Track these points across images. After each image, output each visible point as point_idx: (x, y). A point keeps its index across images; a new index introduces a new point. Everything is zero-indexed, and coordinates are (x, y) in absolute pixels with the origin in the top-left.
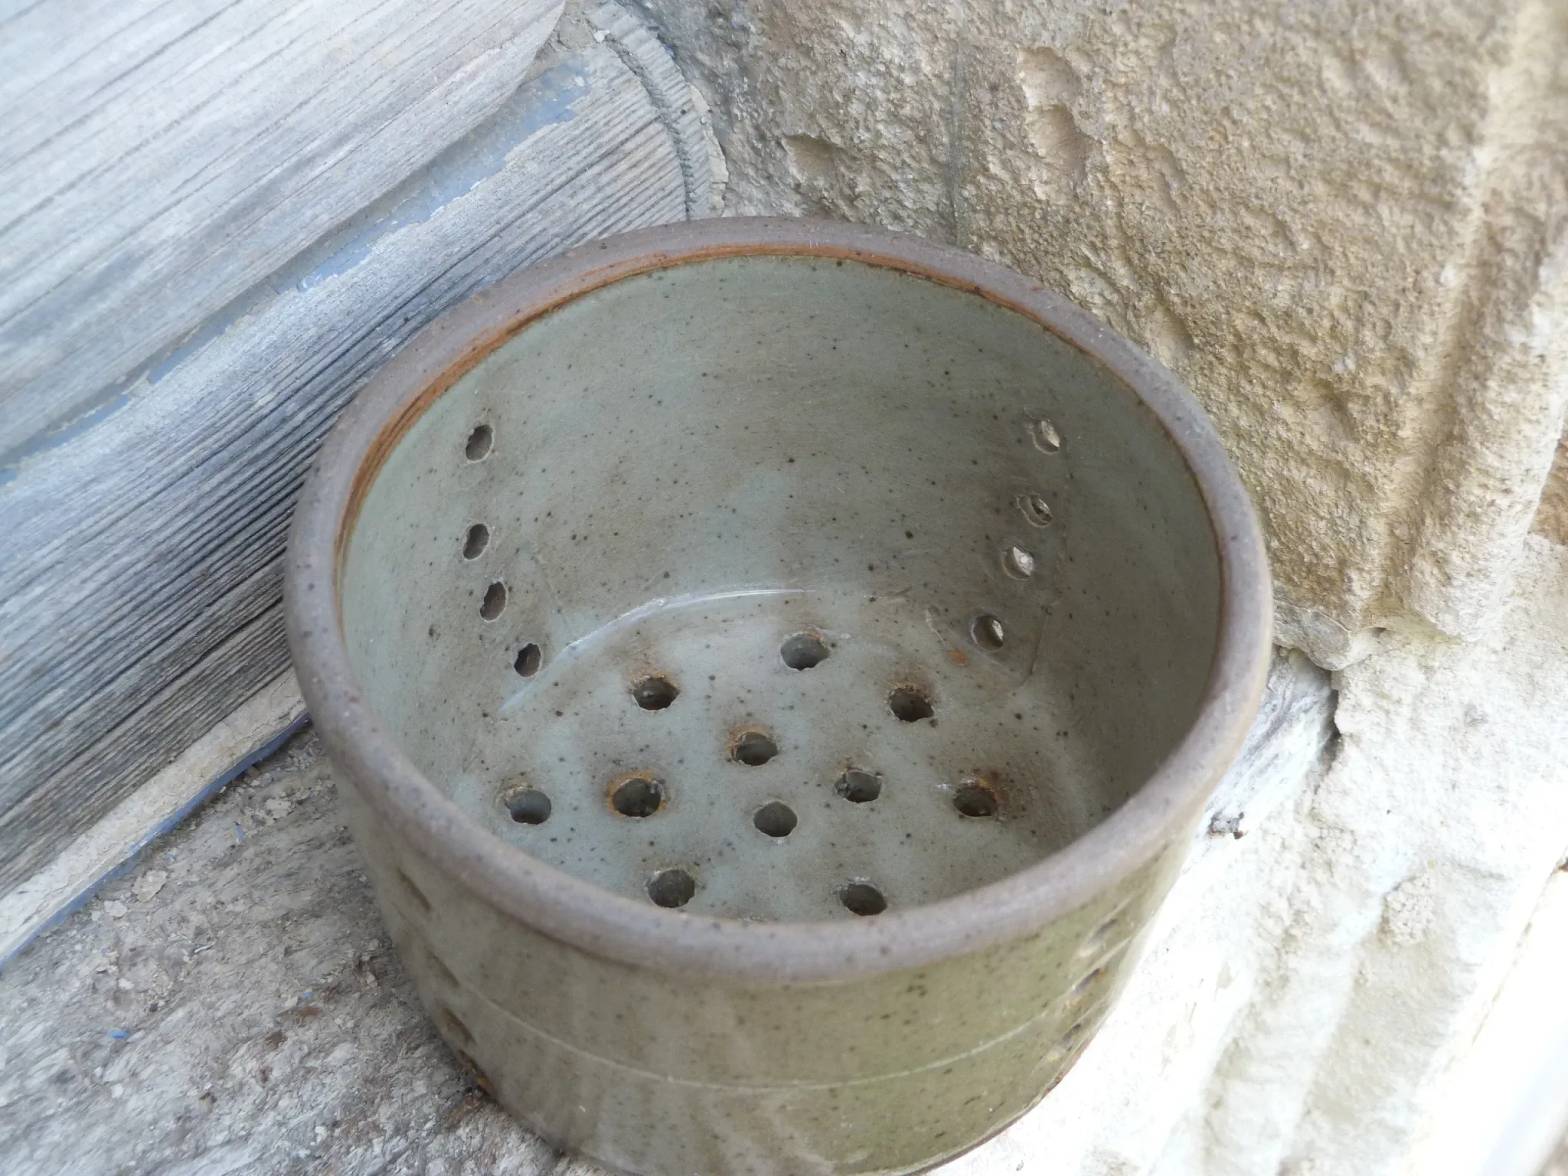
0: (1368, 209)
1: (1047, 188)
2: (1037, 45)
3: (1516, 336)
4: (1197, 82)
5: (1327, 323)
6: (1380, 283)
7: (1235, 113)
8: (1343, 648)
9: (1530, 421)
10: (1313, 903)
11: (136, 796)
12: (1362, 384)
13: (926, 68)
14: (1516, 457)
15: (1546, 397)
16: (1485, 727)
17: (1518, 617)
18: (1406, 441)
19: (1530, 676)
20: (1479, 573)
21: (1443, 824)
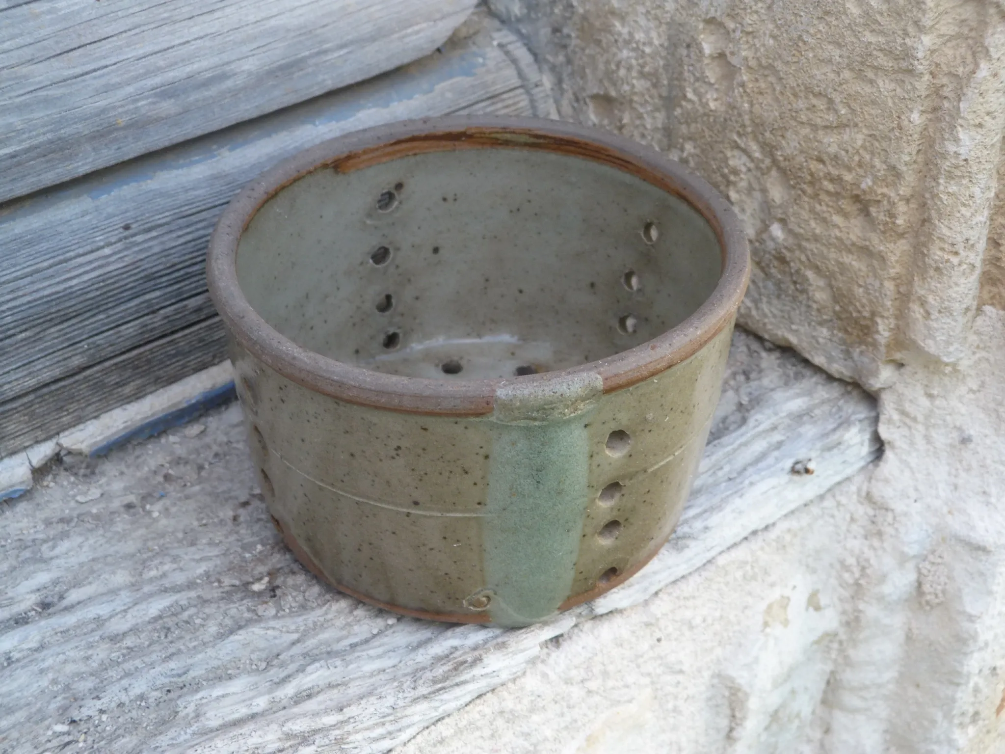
0: (871, 82)
1: (716, 103)
2: (709, 16)
3: (951, 148)
4: (786, 24)
5: (856, 158)
6: (881, 127)
7: (805, 37)
8: (875, 373)
9: (964, 205)
10: (872, 562)
11: (193, 377)
12: (875, 192)
13: (656, 42)
14: (958, 229)
15: (972, 189)
16: (971, 446)
17: (984, 365)
18: (901, 228)
19: (996, 411)
20: (946, 311)
21: (949, 512)
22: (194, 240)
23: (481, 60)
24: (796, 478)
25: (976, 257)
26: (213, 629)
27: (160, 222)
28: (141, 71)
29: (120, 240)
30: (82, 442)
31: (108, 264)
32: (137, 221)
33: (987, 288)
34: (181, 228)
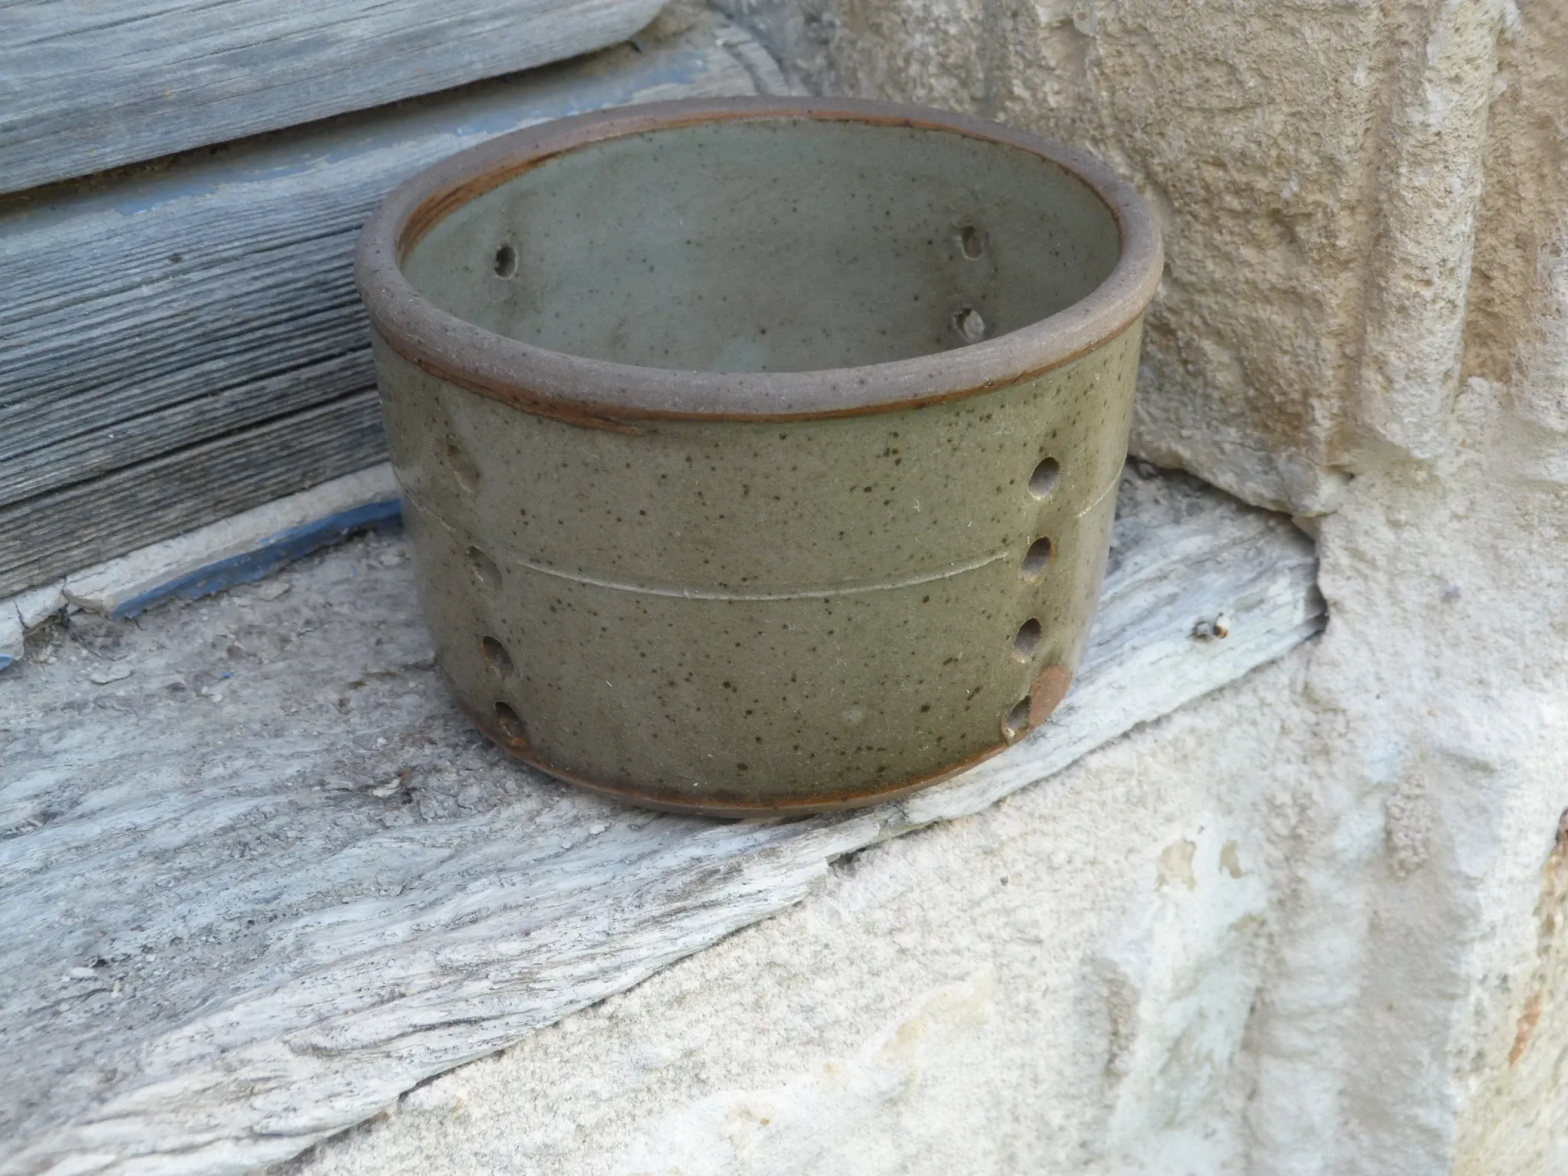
0: (1293, 32)
1: (1058, 98)
3: (1416, 116)
5: (1274, 153)
6: (1309, 99)
8: (1312, 489)
9: (1438, 206)
10: (1315, 797)
11: (272, 505)
12: (1304, 201)
13: (966, 16)
14: (1430, 244)
15: (1448, 180)
16: (1459, 605)
17: (1473, 473)
18: (1344, 252)
19: (1494, 548)
20: (1416, 376)
21: (1430, 713)
22: (276, 286)
23: (699, 63)
24: (1200, 645)
25: (1458, 290)
26: (316, 843)
27: (225, 255)
28: (200, 26)
29: (166, 276)
30: (102, 590)
31: (148, 310)
32: (191, 251)
33: (1474, 350)
34: (257, 266)
